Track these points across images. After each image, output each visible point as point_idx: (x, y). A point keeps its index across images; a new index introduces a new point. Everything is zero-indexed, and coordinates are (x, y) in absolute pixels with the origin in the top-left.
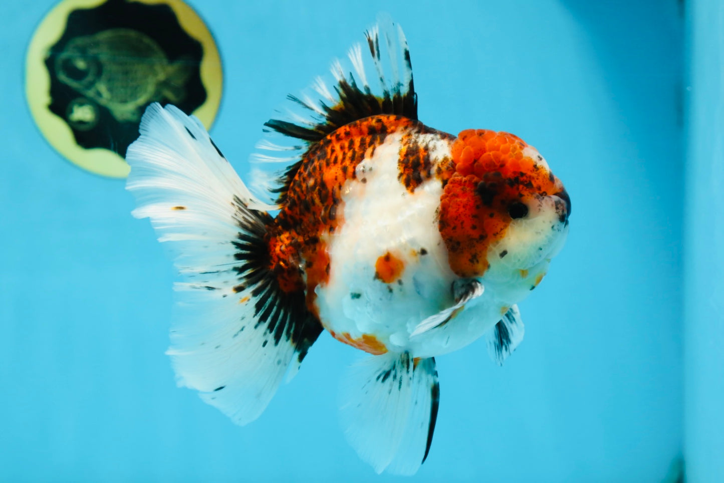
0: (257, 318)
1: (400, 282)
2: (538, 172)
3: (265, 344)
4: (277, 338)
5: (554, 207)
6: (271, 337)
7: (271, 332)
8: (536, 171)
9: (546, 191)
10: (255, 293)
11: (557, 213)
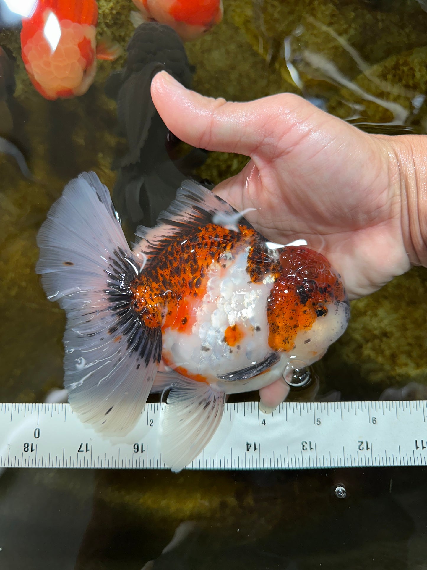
0: (130, 350)
1: (238, 347)
2: (338, 286)
3: (138, 367)
4: (147, 362)
5: (345, 312)
6: (142, 362)
7: (142, 357)
8: (337, 286)
9: (340, 300)
10: (126, 332)
11: (346, 316)
